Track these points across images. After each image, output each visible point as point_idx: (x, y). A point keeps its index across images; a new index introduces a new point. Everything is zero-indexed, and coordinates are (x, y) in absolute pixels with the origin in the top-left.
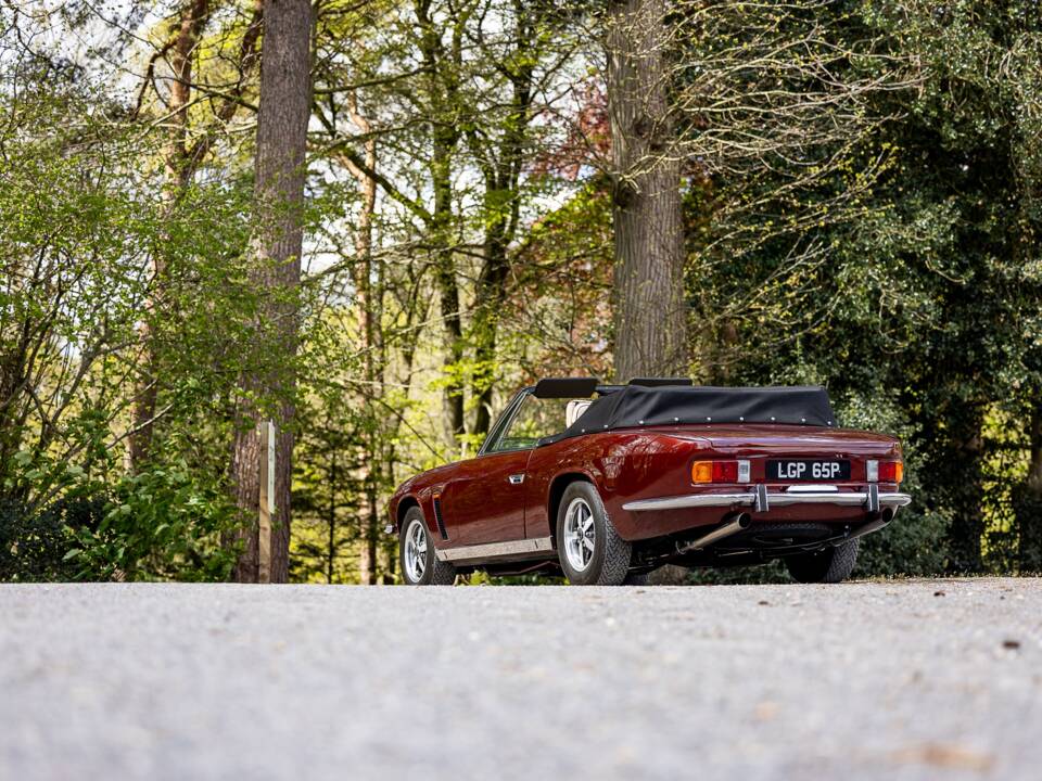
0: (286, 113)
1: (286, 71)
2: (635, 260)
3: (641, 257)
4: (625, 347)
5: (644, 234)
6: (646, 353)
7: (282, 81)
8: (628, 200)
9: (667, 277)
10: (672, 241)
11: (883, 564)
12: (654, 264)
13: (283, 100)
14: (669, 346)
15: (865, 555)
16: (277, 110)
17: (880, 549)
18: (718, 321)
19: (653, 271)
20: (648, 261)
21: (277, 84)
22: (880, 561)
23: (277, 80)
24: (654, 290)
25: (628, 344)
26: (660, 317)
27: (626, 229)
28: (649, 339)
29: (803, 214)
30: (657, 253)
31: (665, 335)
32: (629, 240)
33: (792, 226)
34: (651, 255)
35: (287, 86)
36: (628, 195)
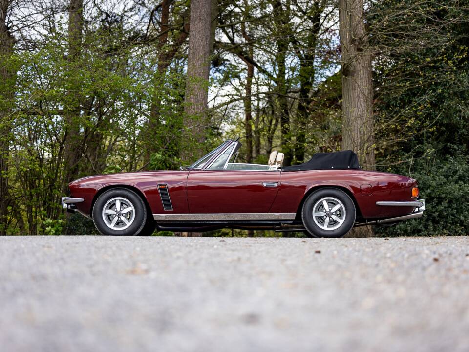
0: (200, 37)
1: (200, 19)
2: (351, 99)
3: (354, 98)
5: (355, 88)
6: (355, 139)
7: (198, 23)
8: (348, 73)
9: (365, 106)
10: (367, 91)
11: (460, 231)
12: (359, 101)
13: (199, 31)
15: (452, 227)
16: (197, 35)
17: (458, 225)
19: (359, 103)
20: (357, 99)
21: (197, 25)
22: (459, 230)
23: (197, 22)
24: (359, 112)
26: (362, 124)
27: (347, 85)
28: (356, 134)
29: (426, 78)
30: (361, 96)
31: (364, 133)
32: (348, 90)
33: (420, 84)
34: (358, 96)
35: (201, 25)
36: (348, 71)
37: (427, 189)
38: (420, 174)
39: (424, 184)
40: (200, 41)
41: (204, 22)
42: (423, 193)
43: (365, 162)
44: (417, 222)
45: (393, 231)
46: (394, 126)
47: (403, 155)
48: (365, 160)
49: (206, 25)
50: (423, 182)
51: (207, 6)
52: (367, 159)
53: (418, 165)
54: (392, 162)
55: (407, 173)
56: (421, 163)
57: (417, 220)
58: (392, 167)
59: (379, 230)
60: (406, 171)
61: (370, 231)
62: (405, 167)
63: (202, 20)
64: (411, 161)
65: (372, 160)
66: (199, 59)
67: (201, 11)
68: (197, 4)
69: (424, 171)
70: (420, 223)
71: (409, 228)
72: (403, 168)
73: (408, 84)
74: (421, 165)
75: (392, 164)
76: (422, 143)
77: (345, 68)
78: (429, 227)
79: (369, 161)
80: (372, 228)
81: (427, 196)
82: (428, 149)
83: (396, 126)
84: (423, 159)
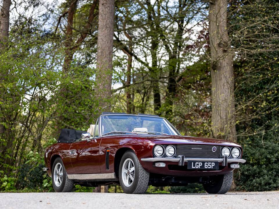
0: (106, 40)
1: (106, 27)
2: (218, 87)
4: (215, 114)
5: (221, 78)
6: (222, 117)
7: (105, 30)
8: (216, 67)
9: (229, 92)
10: (230, 81)
12: (224, 88)
13: (106, 36)
14: (230, 115)
16: (104, 39)
18: (245, 106)
19: (224, 90)
20: (223, 87)
21: (104, 31)
24: (224, 96)
25: (216, 113)
26: (226, 105)
28: (223, 112)
29: (273, 72)
30: (225, 85)
31: (228, 111)
32: (216, 80)
33: (269, 76)
34: (224, 85)
35: (107, 32)
36: (216, 66)
37: (275, 153)
38: (270, 142)
39: (273, 149)
40: (106, 43)
41: (109, 29)
42: (272, 156)
43: (229, 133)
44: (269, 178)
45: (251, 184)
46: (252, 107)
47: (257, 128)
48: (229, 131)
49: (111, 32)
50: (272, 148)
51: (111, 17)
52: (230, 131)
53: (268, 136)
54: (250, 133)
55: (260, 141)
56: (270, 134)
57: (269, 176)
58: (250, 137)
59: (240, 183)
60: (260, 140)
61: (233, 184)
62: (259, 137)
63: (108, 27)
64: (263, 132)
65: (234, 131)
66: (106, 56)
67: (107, 21)
68: (104, 16)
69: (273, 140)
70: (270, 179)
71: (263, 182)
72: (257, 138)
73: (261, 76)
74: (270, 135)
75: (250, 135)
76: (271, 119)
77: (214, 64)
78: (277, 181)
79: (232, 132)
80: (234, 182)
81: (276, 158)
82: (275, 124)
83: (253, 108)
84: (272, 131)
